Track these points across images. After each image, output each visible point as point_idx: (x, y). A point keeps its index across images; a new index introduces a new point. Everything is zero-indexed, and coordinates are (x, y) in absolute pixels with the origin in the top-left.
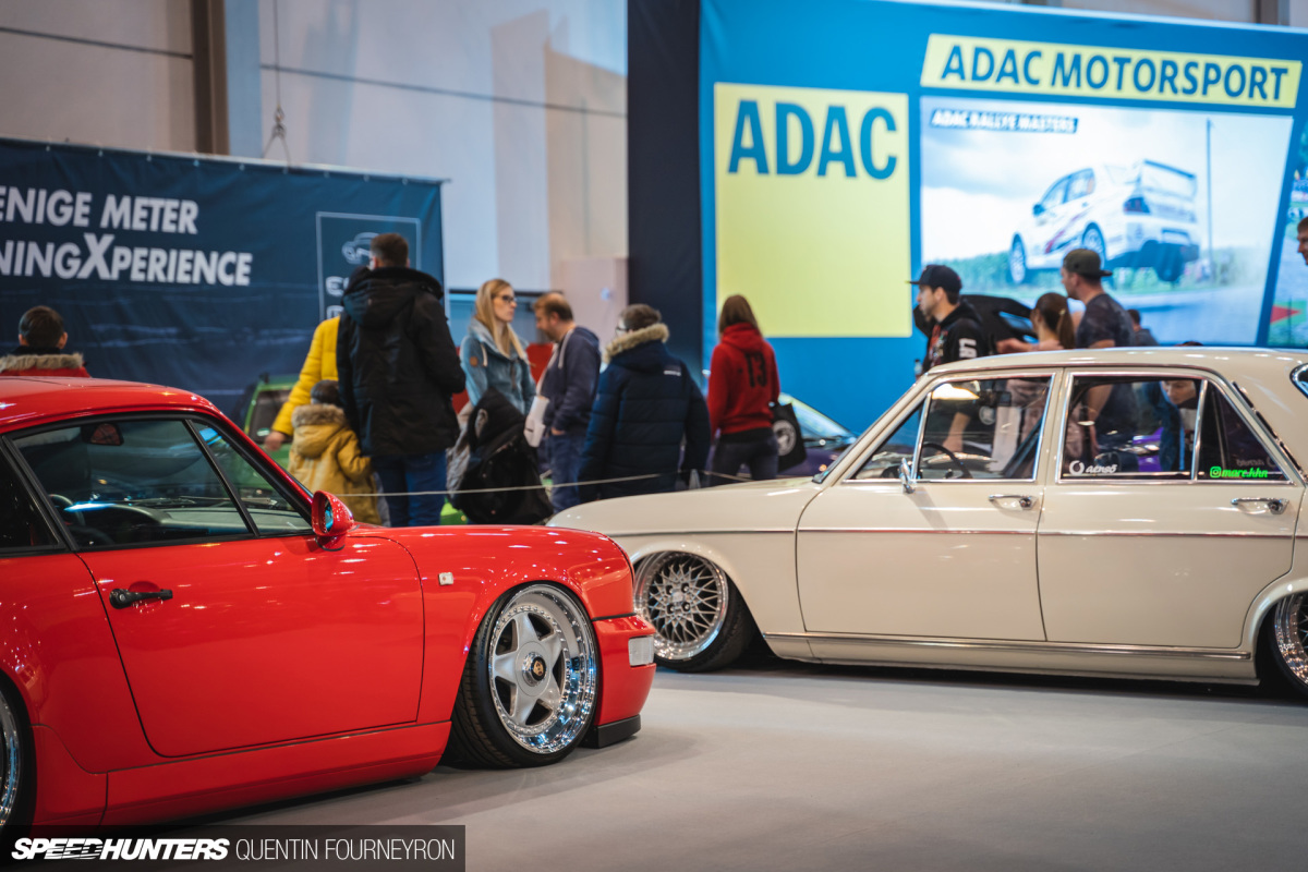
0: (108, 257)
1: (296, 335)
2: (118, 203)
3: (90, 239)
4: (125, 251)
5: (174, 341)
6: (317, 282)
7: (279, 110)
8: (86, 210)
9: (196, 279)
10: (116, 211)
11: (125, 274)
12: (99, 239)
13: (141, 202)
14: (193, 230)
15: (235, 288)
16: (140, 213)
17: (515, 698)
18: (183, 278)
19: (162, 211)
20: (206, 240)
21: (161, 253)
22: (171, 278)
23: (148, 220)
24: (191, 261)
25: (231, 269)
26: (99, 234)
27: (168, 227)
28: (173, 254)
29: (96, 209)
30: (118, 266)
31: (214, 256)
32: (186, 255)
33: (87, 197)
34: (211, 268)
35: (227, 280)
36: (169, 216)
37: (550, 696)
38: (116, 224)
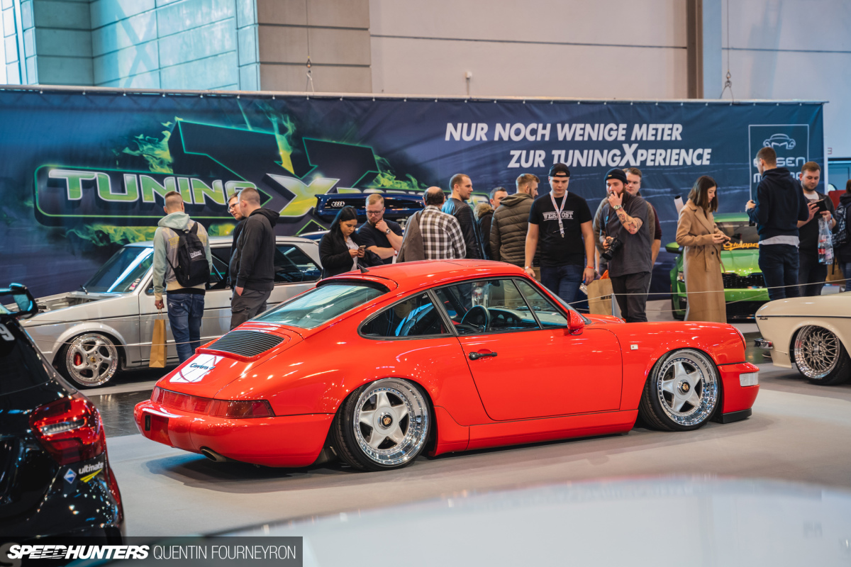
0: (635, 155)
1: (736, 189)
2: (640, 127)
3: (626, 146)
4: (644, 151)
5: (669, 195)
6: (748, 161)
7: (729, 73)
8: (624, 132)
9: (681, 163)
10: (639, 132)
11: (643, 163)
12: (630, 146)
13: (652, 126)
14: (679, 138)
15: (702, 166)
16: (652, 132)
17: (674, 400)
18: (674, 163)
19: (663, 130)
20: (687, 143)
21: (663, 151)
22: (667, 164)
23: (656, 135)
24: (679, 154)
25: (700, 157)
26: (630, 144)
27: (666, 138)
28: (669, 151)
29: (629, 131)
30: (640, 159)
31: (691, 151)
32: (676, 151)
33: (625, 126)
34: (688, 158)
35: (698, 163)
36: (667, 132)
37: (693, 400)
38: (639, 139)
